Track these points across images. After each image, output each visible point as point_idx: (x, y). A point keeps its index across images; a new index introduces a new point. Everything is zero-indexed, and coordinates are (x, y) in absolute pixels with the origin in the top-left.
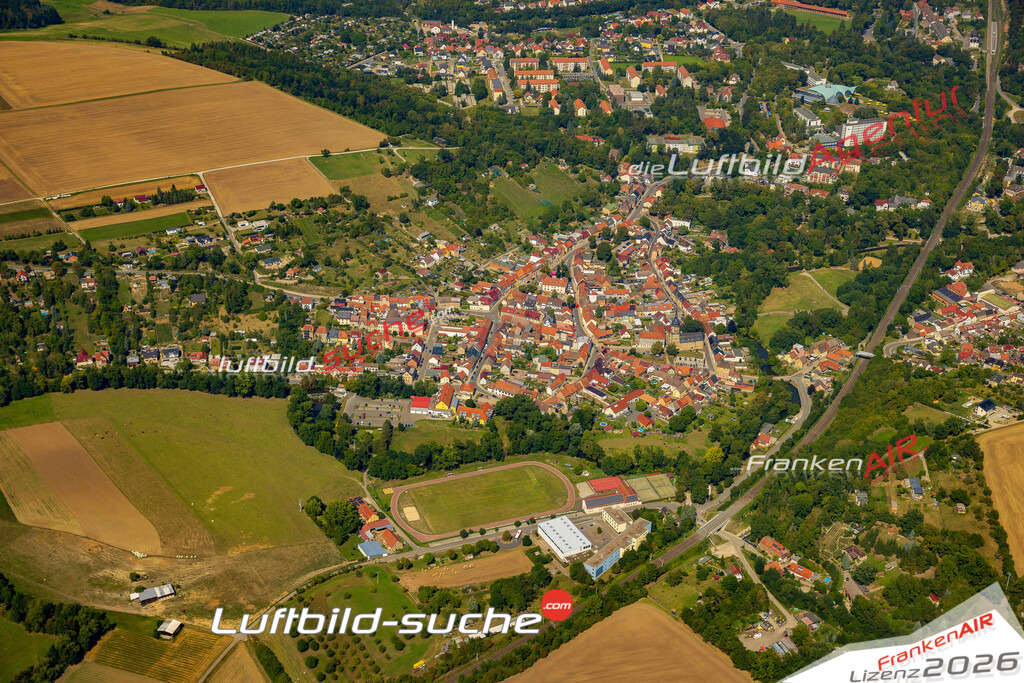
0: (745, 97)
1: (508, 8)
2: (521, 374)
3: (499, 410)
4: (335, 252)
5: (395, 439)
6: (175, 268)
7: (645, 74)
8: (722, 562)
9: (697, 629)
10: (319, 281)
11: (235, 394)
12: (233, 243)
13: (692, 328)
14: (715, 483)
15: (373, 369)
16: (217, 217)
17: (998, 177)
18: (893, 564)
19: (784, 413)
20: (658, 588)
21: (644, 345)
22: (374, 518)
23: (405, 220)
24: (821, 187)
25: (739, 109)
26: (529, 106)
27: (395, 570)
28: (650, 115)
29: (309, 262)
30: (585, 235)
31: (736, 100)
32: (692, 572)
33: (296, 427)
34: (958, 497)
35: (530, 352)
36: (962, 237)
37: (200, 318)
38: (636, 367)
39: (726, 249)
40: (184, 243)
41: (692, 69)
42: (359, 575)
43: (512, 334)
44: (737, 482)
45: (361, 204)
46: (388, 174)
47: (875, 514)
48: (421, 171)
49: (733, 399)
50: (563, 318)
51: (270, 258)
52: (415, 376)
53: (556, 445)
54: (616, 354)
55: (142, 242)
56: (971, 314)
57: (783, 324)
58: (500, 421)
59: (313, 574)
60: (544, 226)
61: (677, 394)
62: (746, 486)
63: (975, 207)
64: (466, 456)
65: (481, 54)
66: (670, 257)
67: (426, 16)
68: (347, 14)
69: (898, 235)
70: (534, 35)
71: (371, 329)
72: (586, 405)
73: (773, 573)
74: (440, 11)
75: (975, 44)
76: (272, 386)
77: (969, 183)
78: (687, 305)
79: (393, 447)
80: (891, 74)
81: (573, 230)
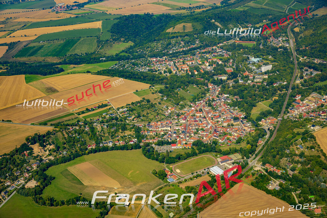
0: (235, 64)
1: (171, 52)
2: (196, 135)
3: (194, 144)
4: (145, 113)
5: (169, 155)
6: (107, 122)
7: (209, 62)
8: (257, 171)
9: (255, 187)
10: (142, 120)
11: (128, 150)
12: (119, 114)
13: (236, 119)
14: (251, 153)
15: (160, 139)
16: (114, 109)
17: (302, 74)
18: (299, 166)
19: (263, 135)
20: (243, 179)
21: (225, 124)
22: (170, 173)
23: (160, 103)
24: (259, 82)
25: (234, 67)
26: (183, 73)
27: (178, 184)
28: (213, 71)
29: (139, 116)
30: (204, 101)
31: (233, 65)
32: (251, 174)
33: (145, 155)
34: (312, 148)
35: (198, 130)
36: (296, 89)
37: (115, 133)
38: (224, 130)
39: (239, 100)
40: (108, 116)
41: (221, 59)
42: (169, 186)
43: (192, 126)
44: (256, 152)
45: (148, 101)
46: (153, 93)
47: (292, 155)
48: (161, 92)
49: (250, 134)
50: (204, 121)
51: (129, 117)
52: (171, 139)
53: (210, 150)
54: (219, 127)
55: (98, 117)
56: (303, 107)
57: (258, 115)
58: (194, 147)
59: (158, 188)
60: (193, 100)
61: (236, 135)
62: (259, 153)
63: (298, 82)
64: (188, 156)
65: (168, 63)
66: (226, 103)
67: (151, 57)
68: (132, 59)
69: (280, 91)
70: (179, 57)
71: (157, 130)
72: (215, 140)
73: (270, 171)
74: (154, 55)
75: (288, 45)
76: (137, 146)
77: (295, 77)
78: (233, 114)
79: (170, 156)
80: (269, 54)
81: (201, 100)
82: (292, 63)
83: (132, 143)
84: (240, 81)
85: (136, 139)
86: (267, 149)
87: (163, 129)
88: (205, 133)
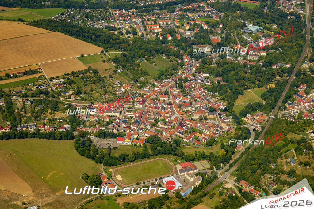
0: (225, 32)
1: (142, 4)
2: (154, 128)
3: (148, 141)
4: (88, 89)
5: (112, 152)
6: (32, 97)
7: (191, 25)
8: (228, 190)
10: (83, 99)
11: (55, 139)
12: (52, 87)
13: (212, 110)
14: (223, 163)
15: (103, 129)
16: (46, 79)
18: (286, 188)
19: (245, 138)
20: (206, 199)
21: (196, 117)
22: (106, 180)
23: (111, 77)
24: (253, 61)
25: (223, 35)
26: (151, 37)
27: (114, 197)
28: (193, 39)
29: (79, 93)
30: (173, 80)
31: (222, 33)
32: (217, 193)
33: (77, 150)
34: (307, 164)
35: (157, 120)
36: (302, 76)
37: (42, 113)
38: (194, 124)
39: (222, 83)
40: (35, 88)
41: (207, 23)
42: (102, 199)
43: (150, 115)
44: (231, 162)
45: (96, 72)
46: (104, 62)
47: (279, 171)
48: (116, 60)
49: (228, 134)
50: (168, 109)
51: (65, 92)
52: (118, 130)
53: (168, 152)
54: (186, 120)
55: (20, 88)
56: (307, 102)
57: (243, 108)
58: (148, 145)
59: (86, 200)
60: (159, 77)
61: (208, 133)
62: (234, 163)
63: (306, 66)
64: (137, 157)
65: (134, 20)
66: (203, 86)
67: (114, 8)
68: (87, 8)
69: (280, 76)
70: (151, 13)
71: (101, 115)
72: (177, 138)
73: (245, 192)
74: (119, 6)
75: (302, 12)
76: (68, 136)
77: (303, 58)
78: (210, 102)
79: (111, 155)
80: (274, 22)
81: (169, 79)
82: (303, 38)
83: (63, 130)
84: (228, 57)
85: (69, 126)
86: (246, 159)
87: (109, 114)
88: (166, 127)
